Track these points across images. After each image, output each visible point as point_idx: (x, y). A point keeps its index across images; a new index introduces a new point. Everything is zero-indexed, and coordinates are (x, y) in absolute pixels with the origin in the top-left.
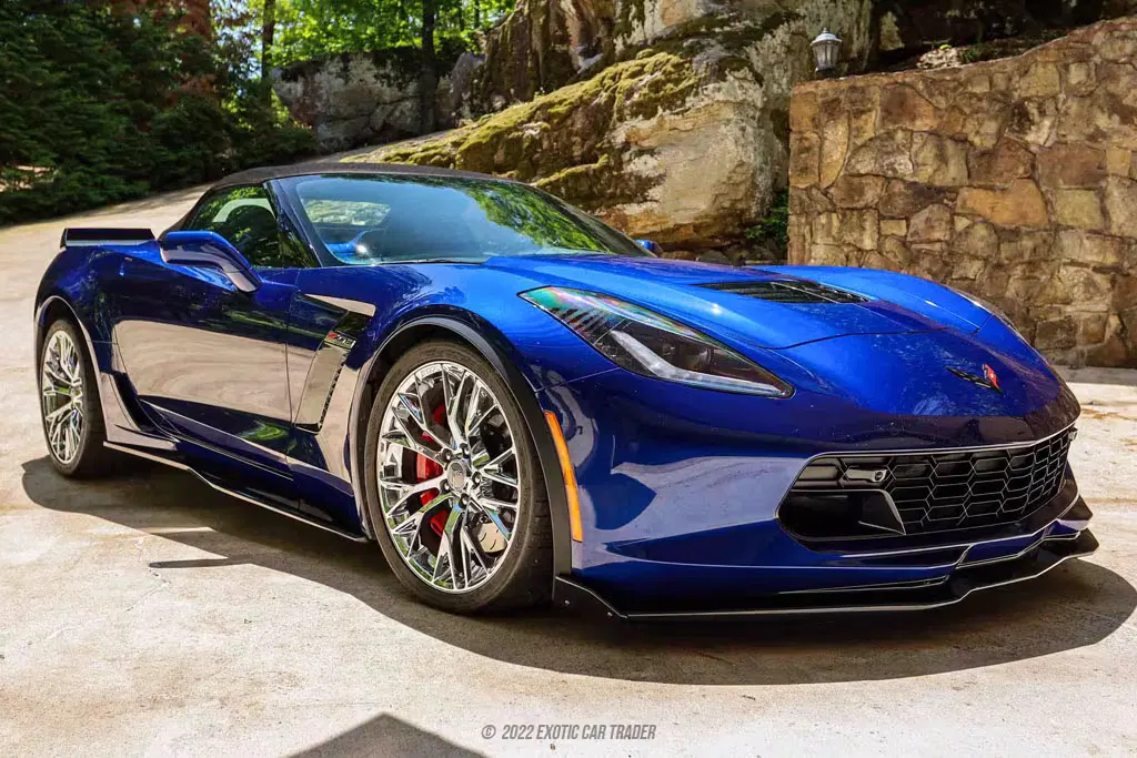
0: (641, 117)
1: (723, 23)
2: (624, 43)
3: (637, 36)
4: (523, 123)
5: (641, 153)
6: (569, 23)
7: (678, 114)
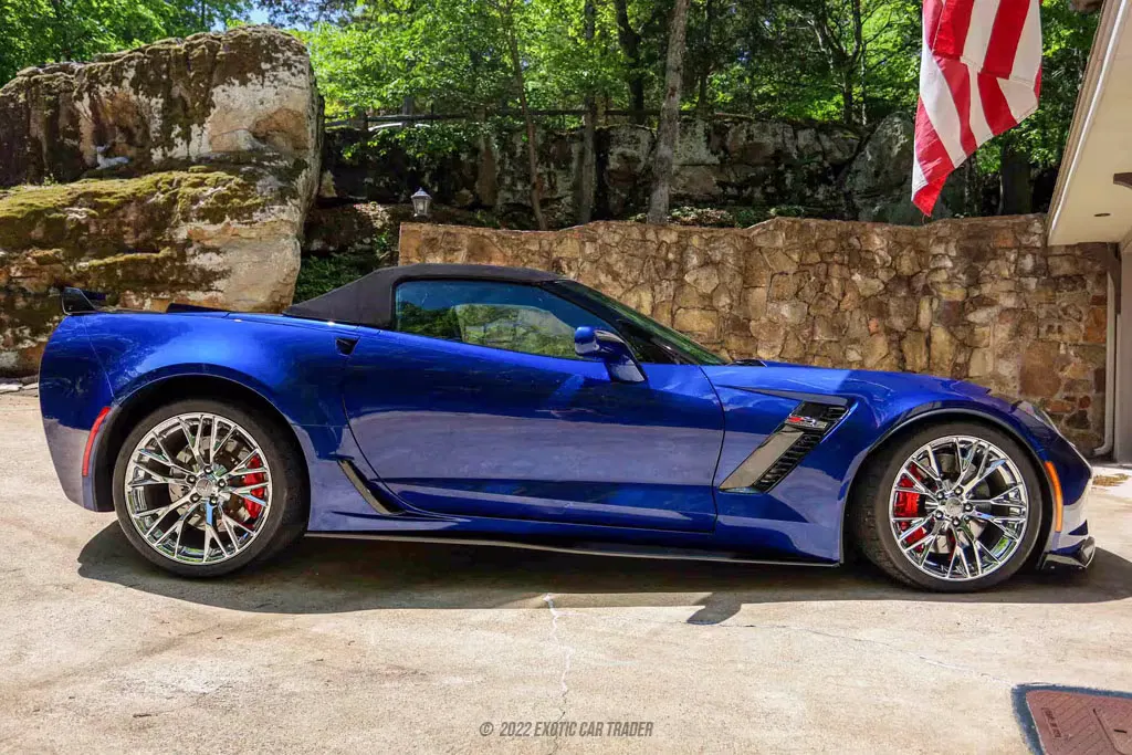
0: (207, 221)
1: (270, 159)
2: (164, 155)
3: (180, 151)
4: (64, 206)
5: (205, 250)
6: (82, 122)
7: (246, 224)
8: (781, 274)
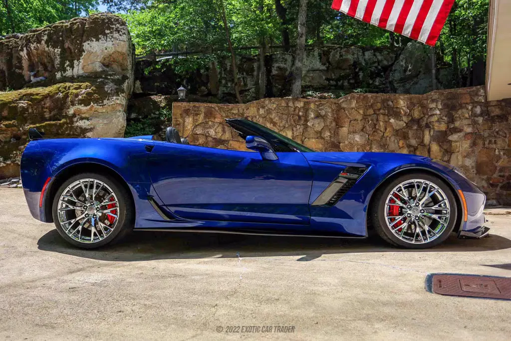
0: (83, 105)
1: (111, 75)
2: (62, 75)
3: (69, 73)
4: (17, 100)
5: (82, 119)
6: (23, 61)
7: (101, 106)
8: (355, 120)
